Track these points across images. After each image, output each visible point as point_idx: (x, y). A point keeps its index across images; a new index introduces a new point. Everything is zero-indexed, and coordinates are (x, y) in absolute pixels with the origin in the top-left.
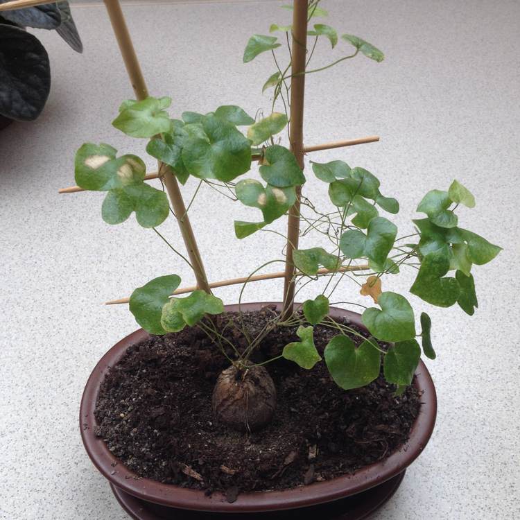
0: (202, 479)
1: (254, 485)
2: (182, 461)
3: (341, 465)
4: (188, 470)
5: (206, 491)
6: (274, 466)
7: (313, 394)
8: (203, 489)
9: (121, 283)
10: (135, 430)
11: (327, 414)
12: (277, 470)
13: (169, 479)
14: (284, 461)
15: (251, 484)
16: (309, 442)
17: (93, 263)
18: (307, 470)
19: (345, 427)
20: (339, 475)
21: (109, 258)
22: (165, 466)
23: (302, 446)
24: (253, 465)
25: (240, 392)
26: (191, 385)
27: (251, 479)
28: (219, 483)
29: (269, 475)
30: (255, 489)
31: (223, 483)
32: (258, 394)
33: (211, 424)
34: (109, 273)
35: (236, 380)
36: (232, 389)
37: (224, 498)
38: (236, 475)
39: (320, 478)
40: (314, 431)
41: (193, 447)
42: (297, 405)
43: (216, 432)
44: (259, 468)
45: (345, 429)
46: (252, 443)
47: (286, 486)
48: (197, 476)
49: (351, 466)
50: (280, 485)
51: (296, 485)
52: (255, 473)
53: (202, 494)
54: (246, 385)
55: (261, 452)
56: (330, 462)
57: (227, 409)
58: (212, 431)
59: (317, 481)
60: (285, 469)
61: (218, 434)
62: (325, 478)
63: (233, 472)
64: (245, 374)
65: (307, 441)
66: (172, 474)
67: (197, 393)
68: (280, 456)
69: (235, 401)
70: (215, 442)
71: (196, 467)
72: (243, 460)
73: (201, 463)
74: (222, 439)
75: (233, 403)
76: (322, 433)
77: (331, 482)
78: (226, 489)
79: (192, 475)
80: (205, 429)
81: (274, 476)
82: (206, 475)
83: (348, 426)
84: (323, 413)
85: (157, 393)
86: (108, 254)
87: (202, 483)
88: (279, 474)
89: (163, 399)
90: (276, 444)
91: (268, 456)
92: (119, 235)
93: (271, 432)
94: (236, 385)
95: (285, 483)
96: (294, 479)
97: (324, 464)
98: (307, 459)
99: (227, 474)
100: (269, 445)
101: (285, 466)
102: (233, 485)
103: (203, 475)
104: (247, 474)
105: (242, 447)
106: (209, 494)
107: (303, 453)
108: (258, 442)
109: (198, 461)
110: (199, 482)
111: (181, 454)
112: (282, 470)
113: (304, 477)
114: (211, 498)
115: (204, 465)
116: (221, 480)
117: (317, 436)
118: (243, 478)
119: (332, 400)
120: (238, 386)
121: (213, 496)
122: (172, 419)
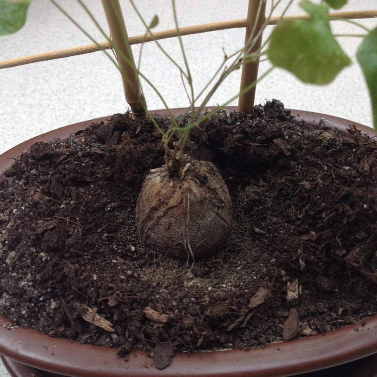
0: (113, 330)
1: (200, 341)
2: (83, 301)
3: (341, 310)
4: (92, 316)
5: (120, 349)
6: (233, 310)
7: (289, 206)
8: (115, 346)
9: (44, 115)
10: (13, 254)
11: (313, 233)
12: (238, 317)
13: (62, 329)
14: (249, 302)
15: (195, 338)
16: (287, 275)
17: (15, 96)
18: (286, 318)
19: (344, 252)
20: (337, 326)
21: (33, 92)
22: (55, 309)
23: (276, 281)
24: (197, 307)
25: (177, 196)
26: (103, 193)
27: (196, 329)
28: (142, 336)
29: (224, 324)
30: (202, 347)
31: (148, 336)
32: (205, 199)
33: (133, 248)
34: (31, 106)
35: (171, 177)
36: (164, 191)
37: (150, 361)
38: (169, 324)
39: (307, 331)
40: (294, 258)
41: (101, 278)
42: (263, 224)
43: (142, 261)
44: (208, 313)
45: (344, 255)
46: (196, 276)
47: (253, 342)
48: (105, 324)
49: (356, 312)
50: (242, 341)
51: (269, 341)
52: (201, 321)
53: (112, 355)
54: (186, 185)
55: (210, 289)
56: (322, 306)
57: (157, 223)
58: (134, 260)
59: (304, 335)
60: (251, 314)
61: (144, 264)
62: (316, 329)
63: (164, 318)
64: (186, 169)
65: (283, 272)
66: (66, 322)
67: (113, 204)
68: (241, 296)
69: (169, 208)
70: (139, 275)
71: (105, 310)
72: (181, 299)
73: (112, 303)
74: (149, 270)
75: (165, 214)
76: (307, 262)
77: (327, 337)
78: (153, 345)
79: (97, 324)
80: (124, 256)
81: (233, 326)
82: (121, 323)
83: (348, 251)
84: (306, 232)
85: (49, 201)
86: (33, 88)
87: (115, 336)
88: (242, 322)
89: (58, 209)
90: (233, 277)
91: (222, 295)
92: (47, 72)
93: (225, 261)
94: (171, 184)
95: (252, 338)
96: (265, 332)
97: (312, 308)
98: (285, 300)
99: (155, 322)
100: (222, 279)
101: (251, 310)
102: (164, 340)
103: (115, 324)
104: (188, 322)
105: (179, 282)
106: (124, 354)
107: (279, 291)
108: (205, 275)
109: (107, 301)
110: (109, 334)
111: (80, 289)
112: (246, 316)
113: (282, 329)
114: (127, 361)
115: (117, 307)
116: (145, 332)
117: (300, 266)
118: (181, 329)
119: (320, 212)
120: (174, 186)
121: (131, 357)
122: (69, 236)
